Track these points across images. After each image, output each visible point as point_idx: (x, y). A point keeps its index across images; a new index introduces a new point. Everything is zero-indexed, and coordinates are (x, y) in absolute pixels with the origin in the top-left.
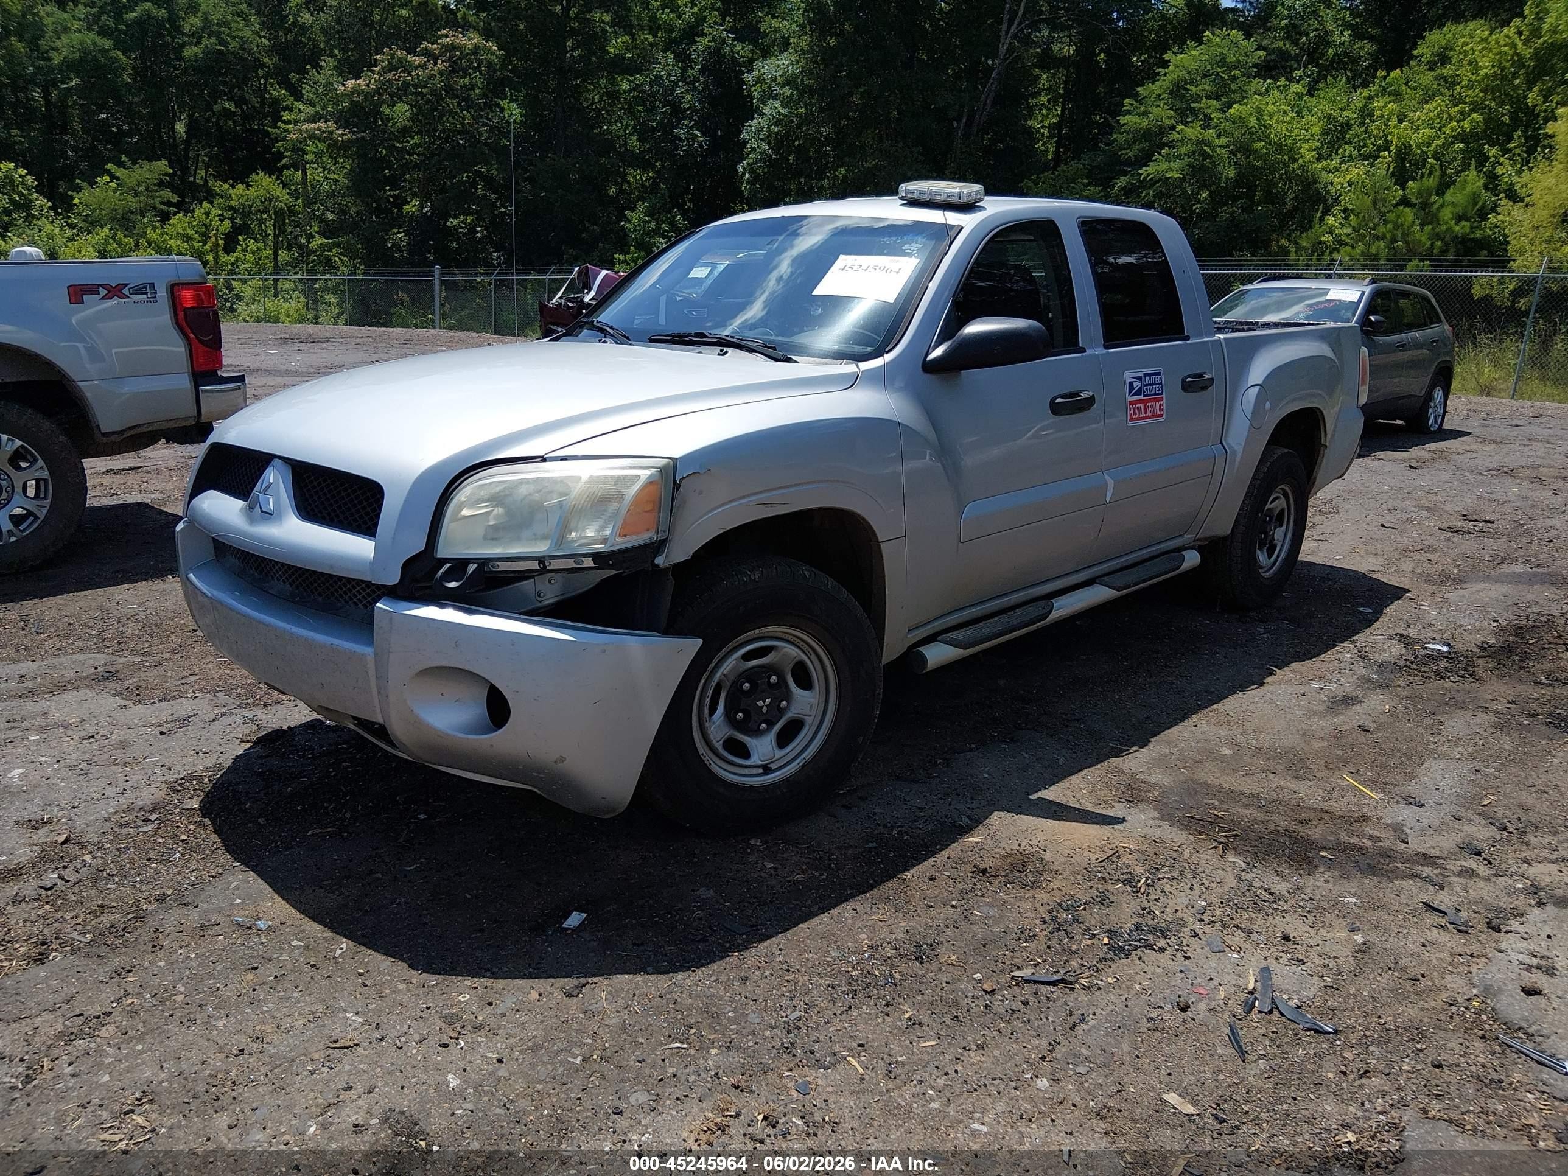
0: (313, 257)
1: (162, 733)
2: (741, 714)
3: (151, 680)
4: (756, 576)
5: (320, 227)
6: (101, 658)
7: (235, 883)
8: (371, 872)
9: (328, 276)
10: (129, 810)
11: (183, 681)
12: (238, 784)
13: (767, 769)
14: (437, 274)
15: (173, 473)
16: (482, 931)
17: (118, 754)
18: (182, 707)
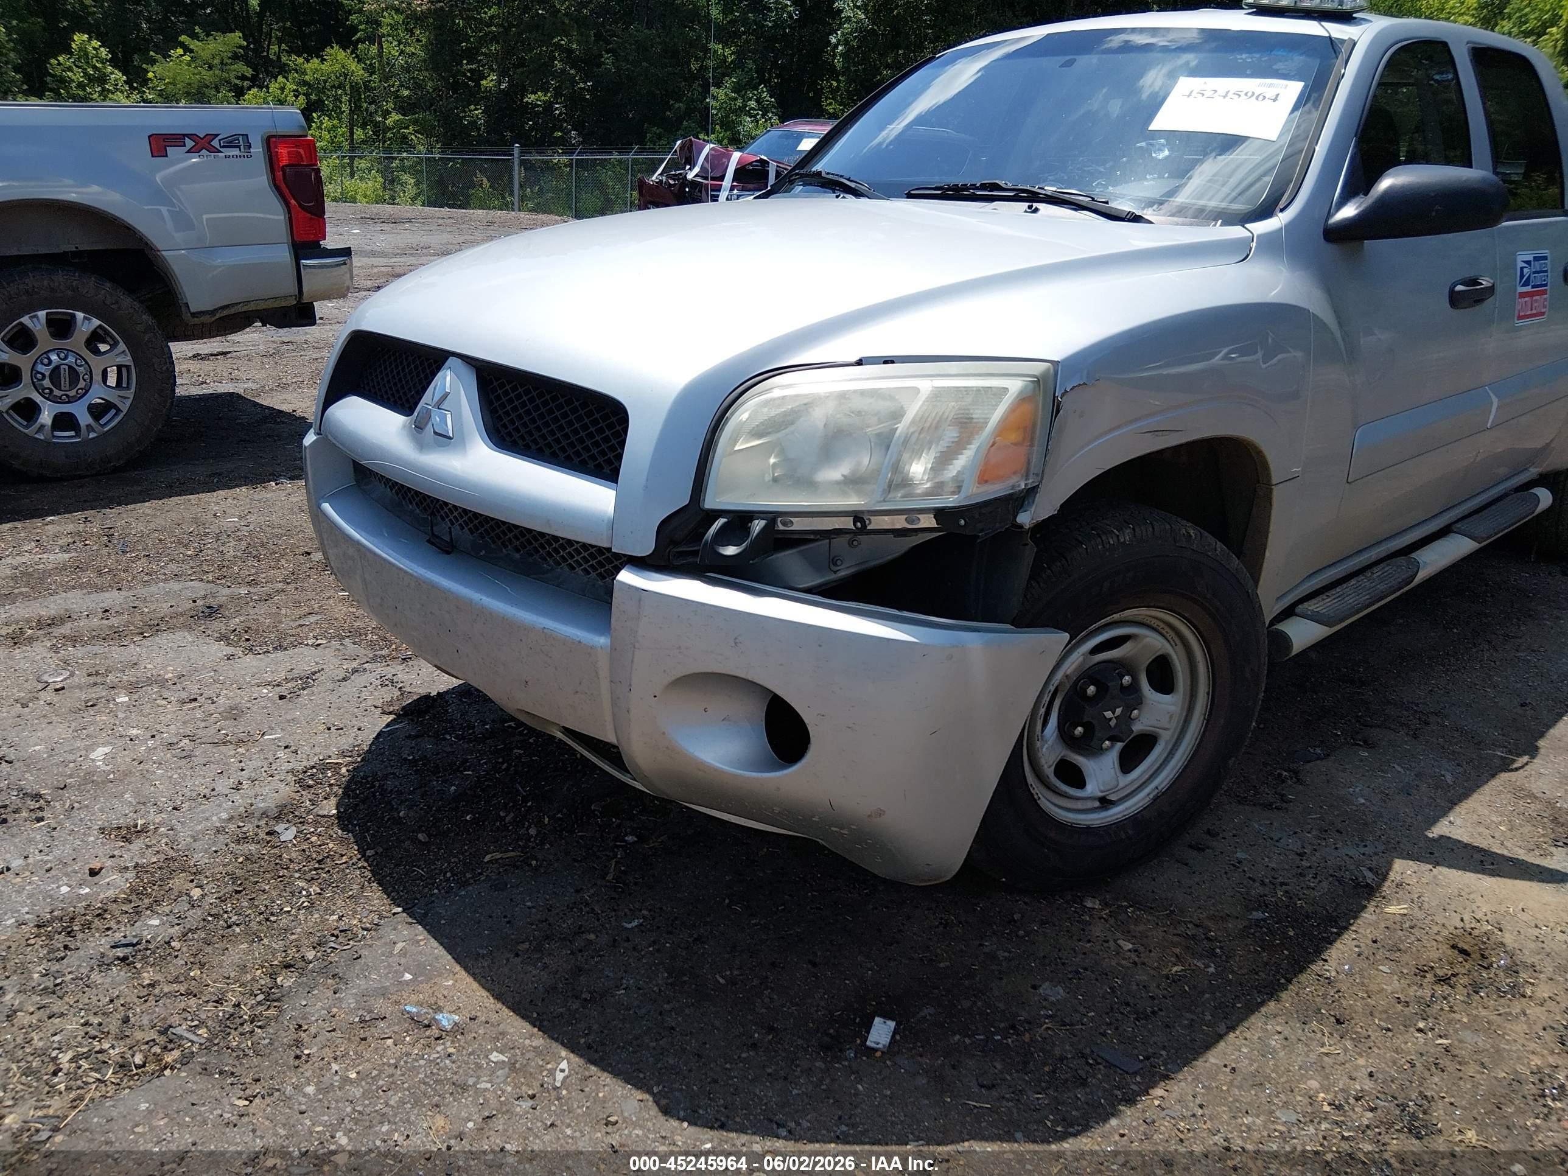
0: (389, 135)
1: (282, 697)
2: (1080, 729)
3: (262, 619)
4: (1126, 536)
5: (395, 104)
6: (199, 588)
7: (400, 945)
8: (580, 931)
9: (405, 154)
10: (247, 815)
11: (302, 622)
12: (385, 777)
13: (1105, 803)
14: (516, 152)
15: (265, 360)
16: (754, 1046)
17: (229, 728)
18: (304, 659)
